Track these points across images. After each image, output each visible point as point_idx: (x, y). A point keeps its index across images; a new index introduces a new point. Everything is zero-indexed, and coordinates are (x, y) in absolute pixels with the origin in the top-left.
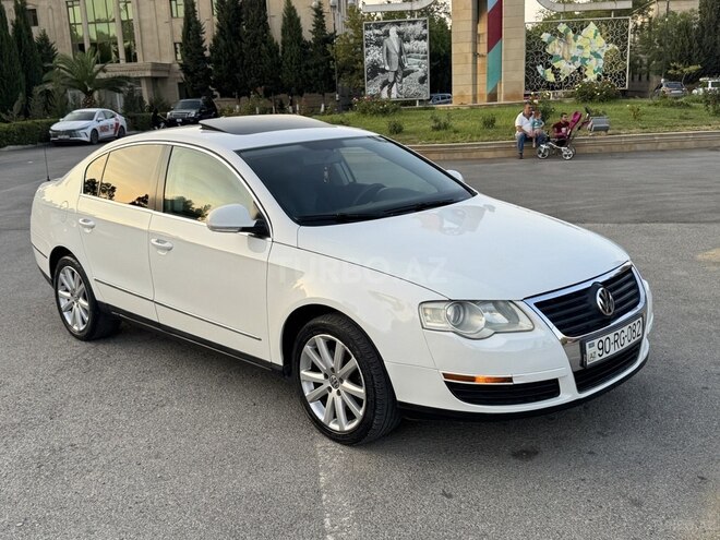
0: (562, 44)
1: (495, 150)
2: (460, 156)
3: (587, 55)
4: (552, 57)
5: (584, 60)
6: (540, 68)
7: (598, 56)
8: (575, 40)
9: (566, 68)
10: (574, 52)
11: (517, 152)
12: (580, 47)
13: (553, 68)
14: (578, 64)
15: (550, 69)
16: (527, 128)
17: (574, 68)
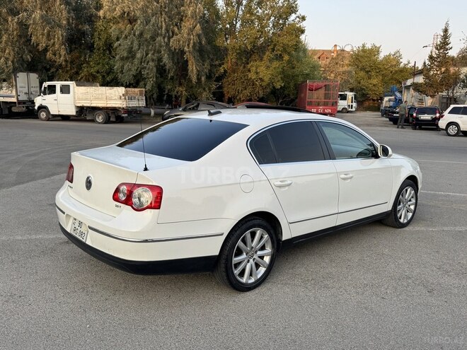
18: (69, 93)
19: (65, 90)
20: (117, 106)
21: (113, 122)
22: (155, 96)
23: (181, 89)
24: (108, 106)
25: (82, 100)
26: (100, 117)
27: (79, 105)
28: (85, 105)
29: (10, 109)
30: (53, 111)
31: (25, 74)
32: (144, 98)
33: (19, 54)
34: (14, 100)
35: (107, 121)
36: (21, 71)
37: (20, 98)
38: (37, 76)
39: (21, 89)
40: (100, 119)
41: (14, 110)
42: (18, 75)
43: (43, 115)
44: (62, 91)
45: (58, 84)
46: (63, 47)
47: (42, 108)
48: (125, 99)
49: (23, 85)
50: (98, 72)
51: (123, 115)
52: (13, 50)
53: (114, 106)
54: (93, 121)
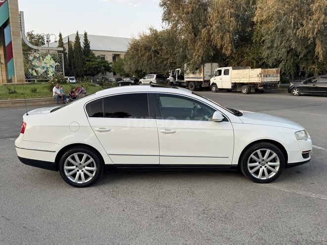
0: (38, 62)
1: (45, 101)
2: (31, 104)
3: (49, 66)
4: (34, 66)
5: (47, 68)
6: (30, 70)
7: (52, 67)
8: (43, 60)
9: (41, 71)
10: (43, 65)
11: (56, 102)
12: (45, 63)
13: (36, 71)
14: (45, 69)
15: (34, 71)
16: (59, 92)
17: (43, 71)
18: (228, 74)
19: (227, 72)
20: (255, 81)
21: (253, 93)
22: (292, 73)
23: (314, 66)
24: (250, 82)
25: (235, 78)
26: (245, 90)
27: (233, 82)
28: (237, 82)
29: (200, 85)
30: (219, 87)
31: (210, 64)
32: (279, 75)
33: (207, 52)
34: (202, 80)
35: (249, 92)
36: (208, 63)
37: (205, 79)
38: (218, 64)
39: (206, 73)
40: (244, 91)
41: (203, 86)
42: (205, 65)
43: (214, 89)
44: (225, 74)
45: (223, 69)
46: (230, 45)
47: (214, 84)
48: (261, 76)
49: (208, 71)
50: (254, 59)
51: (259, 88)
52: (203, 50)
53: (253, 81)
54: (240, 92)
